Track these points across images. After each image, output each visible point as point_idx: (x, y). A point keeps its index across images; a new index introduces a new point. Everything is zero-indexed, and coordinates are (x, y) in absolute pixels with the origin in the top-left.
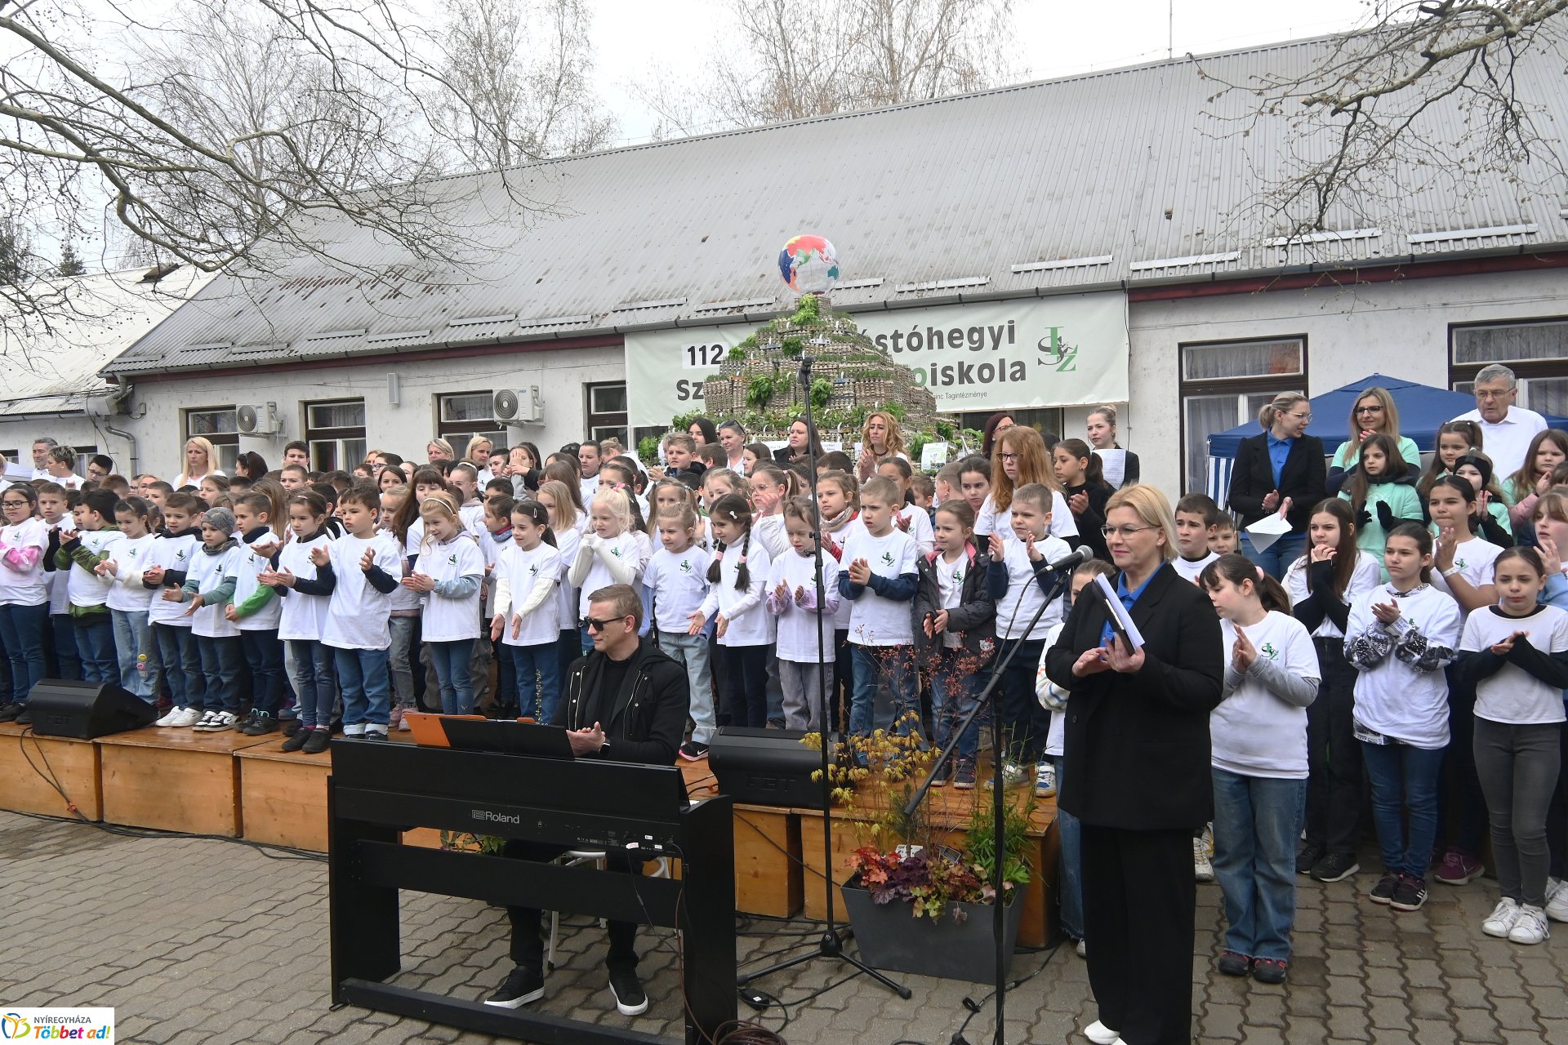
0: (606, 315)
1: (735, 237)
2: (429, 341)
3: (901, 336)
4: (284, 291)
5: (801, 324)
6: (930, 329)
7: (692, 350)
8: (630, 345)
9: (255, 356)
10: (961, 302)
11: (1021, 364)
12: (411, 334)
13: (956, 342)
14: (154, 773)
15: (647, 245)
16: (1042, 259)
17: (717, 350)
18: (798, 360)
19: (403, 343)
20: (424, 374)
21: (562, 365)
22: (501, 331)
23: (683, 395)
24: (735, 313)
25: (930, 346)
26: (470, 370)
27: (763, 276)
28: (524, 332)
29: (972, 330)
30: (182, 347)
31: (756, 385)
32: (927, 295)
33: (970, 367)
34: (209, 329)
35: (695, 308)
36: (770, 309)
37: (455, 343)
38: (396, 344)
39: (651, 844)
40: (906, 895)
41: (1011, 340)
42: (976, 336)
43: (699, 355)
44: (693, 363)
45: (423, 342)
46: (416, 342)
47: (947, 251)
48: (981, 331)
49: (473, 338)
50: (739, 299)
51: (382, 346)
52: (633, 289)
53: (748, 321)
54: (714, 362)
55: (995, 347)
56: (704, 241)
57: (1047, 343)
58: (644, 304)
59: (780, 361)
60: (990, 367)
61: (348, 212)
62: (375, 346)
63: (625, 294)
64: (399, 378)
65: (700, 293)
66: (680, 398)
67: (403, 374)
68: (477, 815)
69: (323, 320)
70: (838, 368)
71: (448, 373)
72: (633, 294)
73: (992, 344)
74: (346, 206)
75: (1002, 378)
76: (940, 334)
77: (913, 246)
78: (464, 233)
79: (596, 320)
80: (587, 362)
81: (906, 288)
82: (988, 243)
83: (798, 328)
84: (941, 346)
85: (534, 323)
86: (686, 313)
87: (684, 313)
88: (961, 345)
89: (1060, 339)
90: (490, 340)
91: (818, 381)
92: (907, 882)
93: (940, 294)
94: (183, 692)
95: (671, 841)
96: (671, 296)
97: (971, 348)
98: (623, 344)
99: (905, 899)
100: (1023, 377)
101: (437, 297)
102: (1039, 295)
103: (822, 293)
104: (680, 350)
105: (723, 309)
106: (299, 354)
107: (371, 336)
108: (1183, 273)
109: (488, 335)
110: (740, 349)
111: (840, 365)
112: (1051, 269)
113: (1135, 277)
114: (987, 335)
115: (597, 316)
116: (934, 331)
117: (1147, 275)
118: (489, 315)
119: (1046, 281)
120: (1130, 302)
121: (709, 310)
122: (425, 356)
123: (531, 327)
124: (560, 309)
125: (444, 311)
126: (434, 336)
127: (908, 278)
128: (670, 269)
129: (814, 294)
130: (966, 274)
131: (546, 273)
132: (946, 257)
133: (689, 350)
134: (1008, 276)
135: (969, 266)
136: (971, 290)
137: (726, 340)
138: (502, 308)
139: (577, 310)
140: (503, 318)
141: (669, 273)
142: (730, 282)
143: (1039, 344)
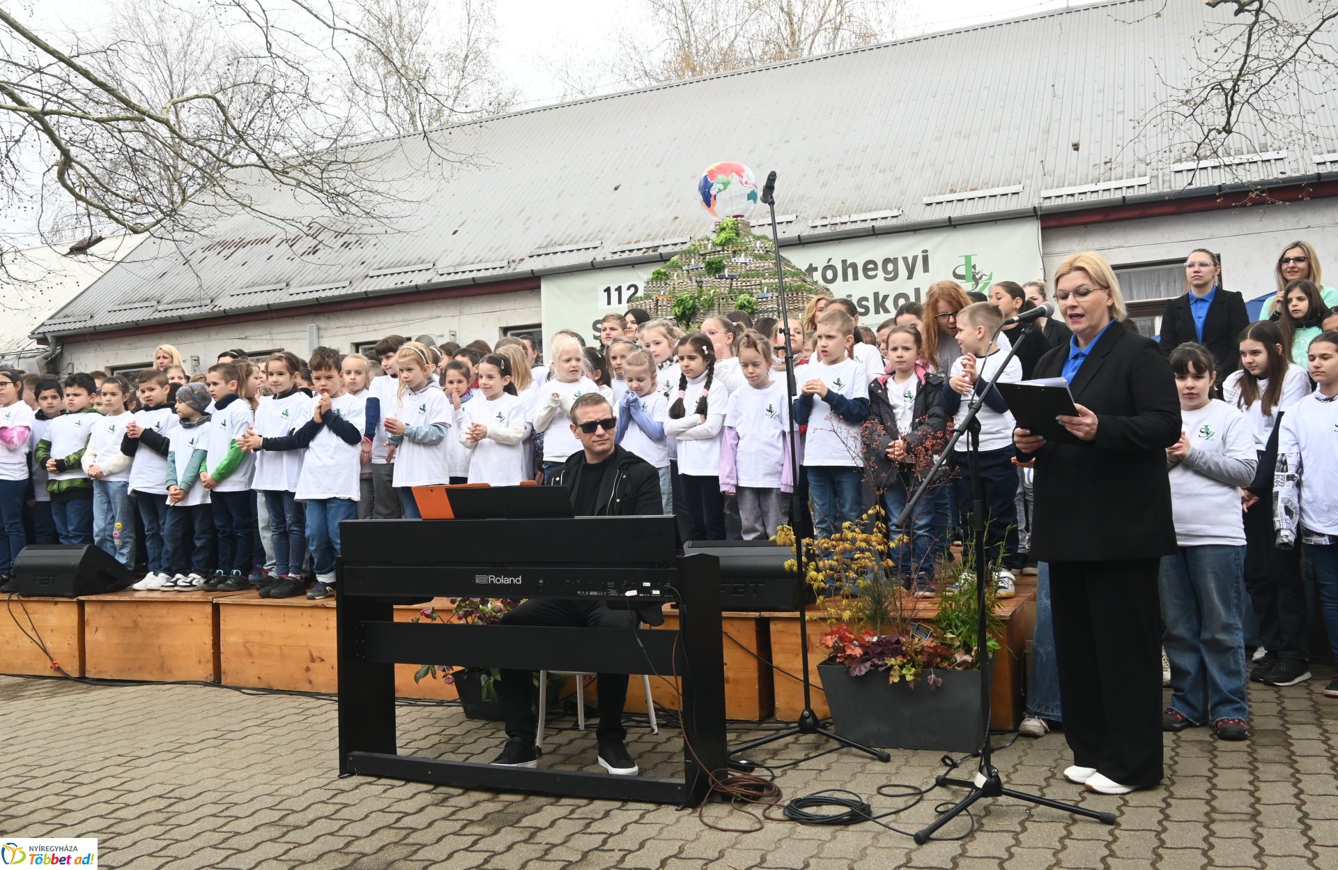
0: (522, 260)
1: (647, 184)
2: (348, 291)
3: (816, 269)
4: (207, 253)
5: (722, 244)
6: (844, 262)
7: (608, 290)
8: (545, 286)
9: (180, 313)
10: (875, 233)
12: (331, 286)
13: (870, 273)
14: (136, 625)
15: (560, 195)
16: (952, 191)
17: (633, 290)
18: (721, 278)
19: (323, 294)
21: (478, 310)
22: (420, 279)
24: (650, 253)
25: (845, 278)
26: (389, 318)
27: (676, 218)
28: (442, 279)
29: (886, 261)
30: (110, 308)
31: (681, 302)
32: (839, 228)
33: (886, 297)
34: (134, 290)
35: (610, 250)
36: (684, 247)
37: (371, 292)
38: (316, 295)
39: (648, 590)
40: (881, 666)
41: (926, 269)
43: (614, 295)
44: (609, 303)
45: (343, 292)
46: (336, 293)
47: (858, 187)
48: (895, 261)
49: (392, 286)
50: (653, 239)
51: (303, 297)
52: (547, 236)
54: (629, 300)
55: (910, 277)
56: (616, 189)
57: (961, 271)
58: (560, 249)
59: (703, 279)
61: (272, 171)
62: (296, 298)
63: (541, 240)
64: (318, 329)
65: (614, 236)
67: (322, 325)
68: (480, 579)
69: (246, 276)
70: (761, 284)
71: (367, 322)
72: (548, 240)
73: (906, 274)
74: (271, 165)
76: (854, 266)
77: (824, 185)
78: (381, 187)
79: (513, 265)
80: (504, 306)
81: (819, 222)
82: (898, 179)
83: (719, 249)
84: (856, 278)
85: (451, 270)
86: (603, 254)
87: (599, 256)
88: (875, 276)
89: (974, 267)
90: (410, 288)
91: (742, 296)
92: (881, 655)
93: (854, 226)
94: (158, 558)
95: (668, 585)
96: (585, 240)
97: (886, 279)
98: (539, 287)
99: (881, 669)
101: (355, 252)
102: (951, 224)
103: (742, 216)
104: (596, 290)
105: (638, 250)
106: (222, 309)
107: (291, 290)
108: (1094, 198)
109: (407, 284)
110: (663, 270)
111: (763, 281)
112: (962, 200)
113: (1047, 204)
114: (901, 265)
115: (514, 261)
116: (848, 263)
117: (1059, 202)
118: (408, 265)
119: (957, 212)
120: (1042, 229)
121: (624, 252)
122: (345, 306)
123: (449, 274)
124: (477, 257)
125: (363, 263)
126: (354, 287)
127: (821, 214)
128: (584, 216)
129: (734, 217)
130: (879, 207)
131: (461, 225)
132: (857, 193)
133: (604, 291)
134: (919, 208)
135: (881, 200)
136: (882, 223)
137: (641, 279)
138: (420, 259)
139: (493, 257)
140: (421, 267)
141: (584, 220)
142: (644, 225)
143: (954, 272)
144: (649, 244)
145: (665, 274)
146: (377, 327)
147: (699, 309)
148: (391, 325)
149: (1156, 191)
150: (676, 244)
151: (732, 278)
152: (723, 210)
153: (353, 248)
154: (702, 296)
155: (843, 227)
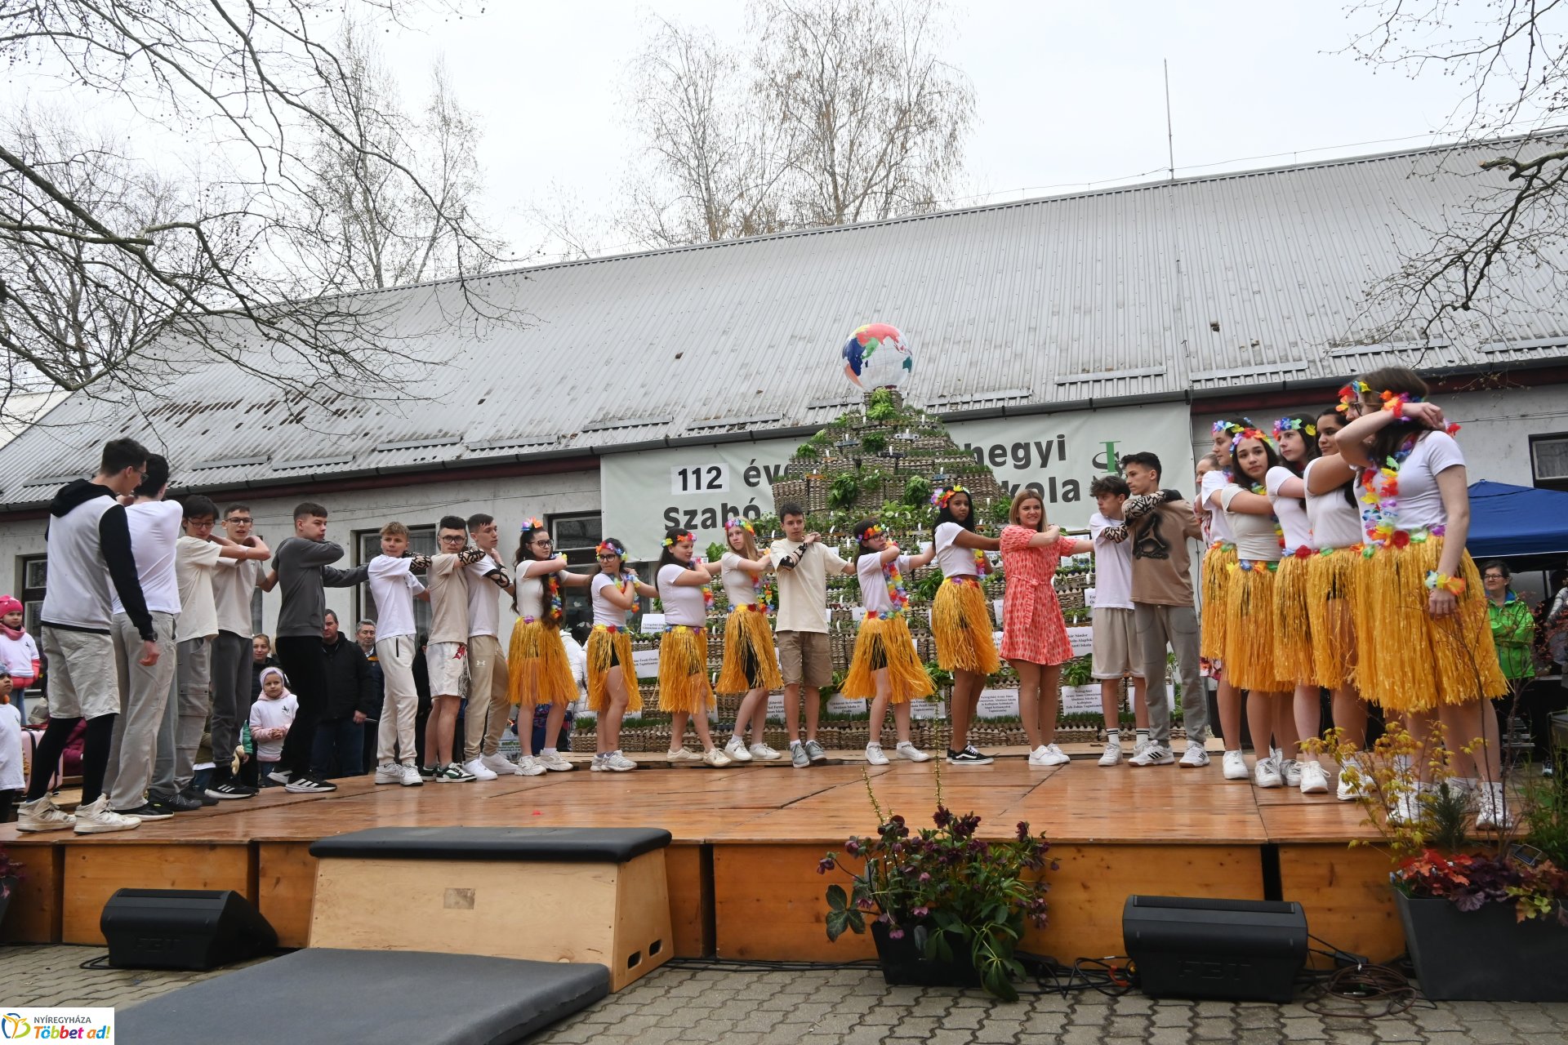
0: (575, 435)
1: (715, 353)
2: (352, 467)
4: (151, 418)
7: (684, 473)
8: (605, 468)
10: (1004, 414)
11: (1075, 483)
12: (328, 461)
13: (998, 460)
15: (607, 363)
16: (1085, 371)
17: (714, 473)
18: (885, 455)
19: (319, 471)
20: (342, 508)
21: (518, 493)
22: (446, 455)
24: (736, 430)
26: (402, 501)
27: (759, 392)
28: (474, 456)
29: (1016, 447)
30: (25, 481)
31: (841, 484)
32: (963, 409)
34: (56, 460)
35: (685, 425)
36: (777, 426)
37: (385, 469)
38: (310, 472)
41: (1062, 456)
42: (1021, 453)
43: (692, 479)
44: (685, 488)
45: (346, 468)
46: (337, 469)
47: (973, 364)
48: (1026, 447)
49: (410, 462)
50: (737, 416)
51: (292, 473)
52: (601, 409)
53: (754, 438)
54: (710, 486)
55: (1044, 465)
56: (678, 357)
57: (1102, 459)
58: (620, 424)
59: (862, 457)
60: (1039, 486)
61: (256, 320)
62: (282, 474)
63: (594, 414)
70: (933, 464)
72: (603, 413)
73: (1040, 461)
74: (255, 313)
75: (1053, 499)
76: (979, 451)
78: (393, 345)
79: (564, 441)
80: (549, 490)
81: (937, 402)
82: (1018, 356)
85: (486, 445)
86: (676, 430)
87: (673, 432)
88: (1004, 463)
89: (1118, 455)
90: (433, 464)
91: (913, 478)
93: (977, 407)
96: (651, 415)
97: (1016, 467)
98: (598, 468)
100: (1077, 497)
101: (353, 421)
103: (895, 387)
104: (670, 473)
105: (720, 427)
106: (183, 485)
107: (275, 463)
108: (1250, 382)
109: (429, 460)
110: (809, 446)
112: (1100, 381)
113: (1197, 387)
114: (1034, 451)
115: (564, 437)
116: (972, 448)
117: (1210, 385)
118: (426, 438)
119: (1097, 393)
120: (1192, 414)
121: (703, 428)
122: (347, 486)
123: (483, 450)
124: (515, 431)
125: (366, 435)
126: (358, 462)
127: (935, 392)
128: (643, 386)
129: (887, 387)
130: (1003, 386)
131: (488, 393)
132: (973, 370)
133: (680, 474)
134: (1052, 388)
135: (1004, 379)
136: (1012, 403)
137: (725, 461)
138: (440, 431)
139: (537, 431)
140: (444, 441)
141: (643, 391)
142: (720, 399)
143: (1094, 461)
144: (734, 421)
145: (812, 451)
146: (385, 511)
147: (860, 492)
148: (405, 509)
149: (1317, 377)
150: (766, 422)
151: (897, 456)
152: (870, 379)
153: (349, 417)
154: (864, 476)
155: (965, 408)
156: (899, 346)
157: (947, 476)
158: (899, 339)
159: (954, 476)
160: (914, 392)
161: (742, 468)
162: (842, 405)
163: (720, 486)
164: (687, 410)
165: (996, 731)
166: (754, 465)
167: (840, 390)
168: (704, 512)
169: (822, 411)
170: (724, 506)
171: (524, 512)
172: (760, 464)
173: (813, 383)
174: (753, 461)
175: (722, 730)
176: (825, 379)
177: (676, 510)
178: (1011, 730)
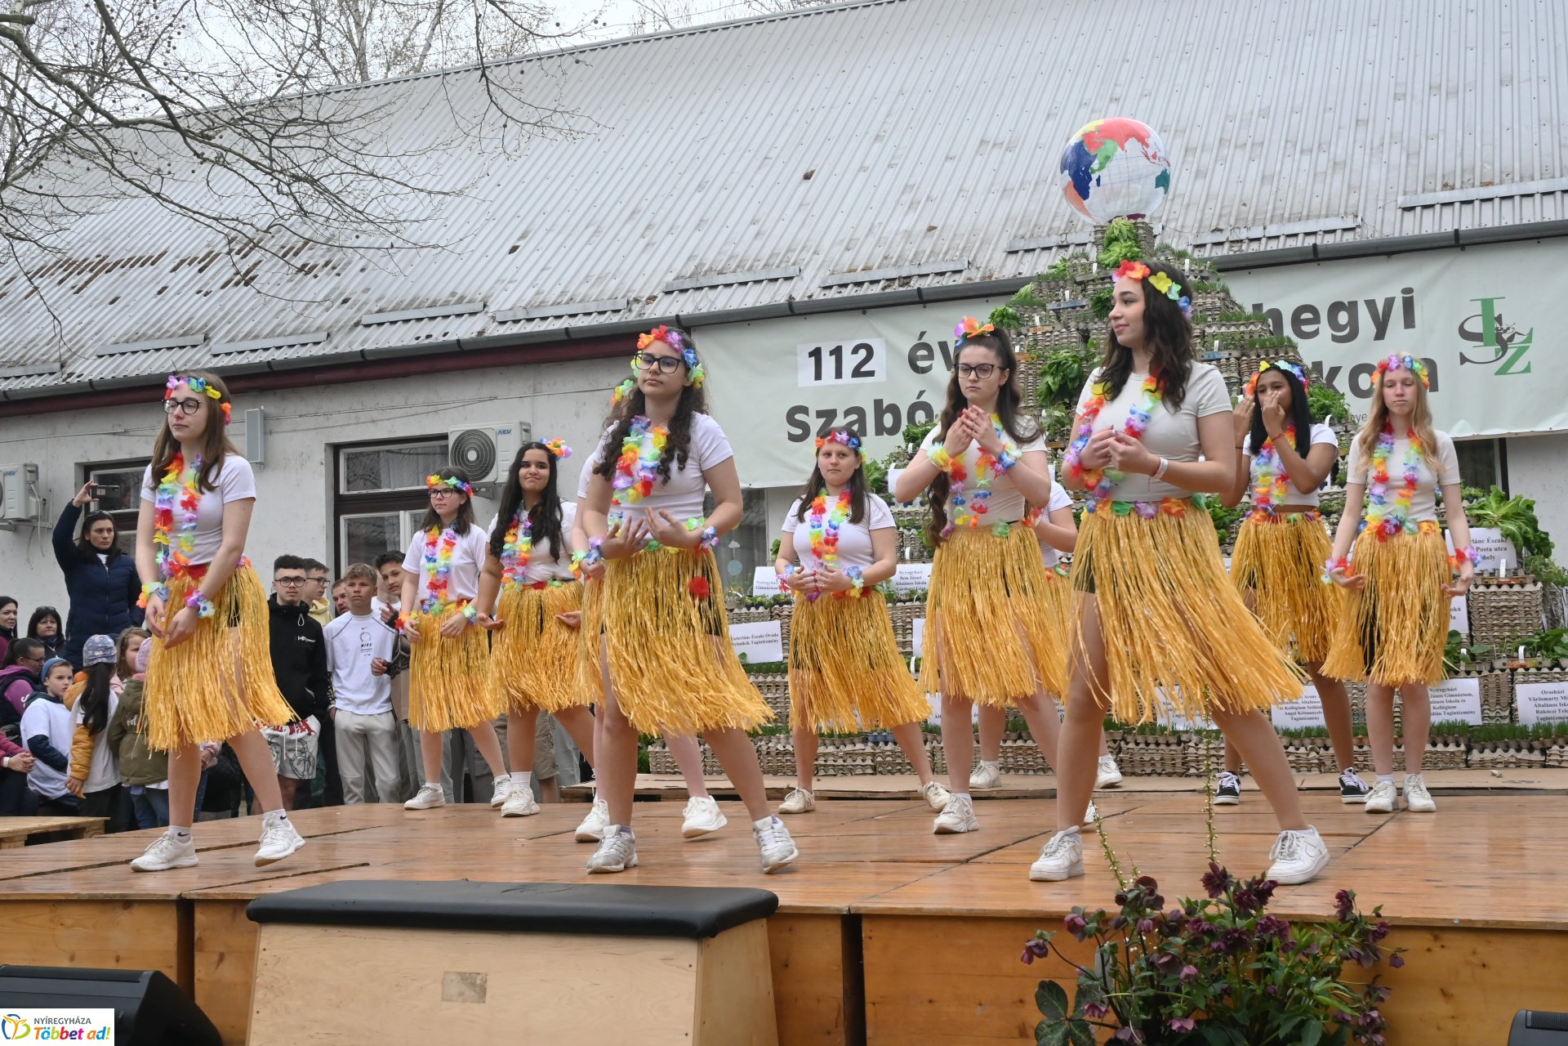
0: (652, 298)
1: (863, 169)
2: (327, 349)
7: (816, 354)
10: (1315, 257)
12: (291, 340)
13: (1306, 328)
15: (700, 187)
16: (1447, 186)
17: (863, 353)
19: (279, 356)
20: (312, 410)
21: (570, 387)
22: (463, 330)
23: (798, 431)
24: (896, 288)
26: (398, 400)
27: (931, 229)
28: (503, 331)
29: (1336, 308)
32: (1250, 249)
33: (1334, 371)
35: (818, 282)
36: (960, 280)
37: (372, 352)
38: (264, 357)
41: (1409, 322)
42: (1343, 318)
43: (828, 363)
44: (818, 376)
45: (317, 351)
46: (304, 352)
48: (1352, 308)
49: (409, 342)
50: (897, 265)
51: (239, 360)
52: (692, 258)
53: (923, 299)
54: (857, 373)
55: (1380, 335)
56: (807, 177)
57: (1475, 326)
58: (721, 280)
59: (1091, 326)
61: (185, 133)
62: (224, 362)
63: (680, 266)
64: (266, 418)
66: (793, 438)
67: (273, 410)
71: (358, 407)
72: (695, 263)
73: (1373, 330)
74: (183, 124)
76: (1276, 315)
78: (384, 167)
79: (636, 308)
81: (1209, 238)
82: (1339, 165)
85: (521, 315)
86: (805, 289)
87: (801, 290)
88: (1316, 333)
89: (1499, 319)
90: (444, 344)
93: (1273, 245)
96: (766, 266)
97: (1335, 339)
101: (326, 282)
102: (1459, 243)
103: (1143, 216)
104: (795, 354)
105: (872, 282)
106: (84, 379)
107: (217, 345)
109: (437, 338)
110: (1010, 310)
111: (1208, 330)
112: (1471, 202)
114: (1364, 315)
115: (637, 300)
116: (1265, 309)
118: (433, 305)
119: (1468, 221)
121: (845, 285)
122: (318, 377)
123: (516, 322)
124: (563, 293)
125: (345, 301)
126: (334, 342)
127: (1206, 223)
128: (754, 222)
129: (1130, 217)
130: (1314, 213)
131: (522, 237)
132: (1266, 189)
133: (811, 354)
134: (1392, 214)
135: (1316, 202)
136: (1329, 240)
137: (879, 335)
138: (453, 294)
139: (595, 292)
140: (459, 309)
141: (754, 229)
142: (872, 240)
143: (1461, 328)
144: (893, 273)
145: (1014, 317)
146: (375, 415)
148: (404, 412)
150: (942, 274)
152: (1103, 205)
153: (320, 275)
154: (1094, 356)
155: (1254, 247)
156: (1150, 152)
157: (1225, 354)
158: (1149, 141)
159: (1236, 354)
160: (1172, 225)
161: (906, 346)
162: (1060, 247)
163: (871, 374)
164: (821, 258)
165: (1302, 750)
166: (924, 340)
167: (1056, 224)
168: (847, 413)
169: (1029, 256)
170: (878, 403)
171: (577, 415)
172: (932, 339)
173: (1014, 212)
174: (922, 334)
175: (876, 743)
176: (1032, 207)
177: (804, 410)
178: (1326, 748)
